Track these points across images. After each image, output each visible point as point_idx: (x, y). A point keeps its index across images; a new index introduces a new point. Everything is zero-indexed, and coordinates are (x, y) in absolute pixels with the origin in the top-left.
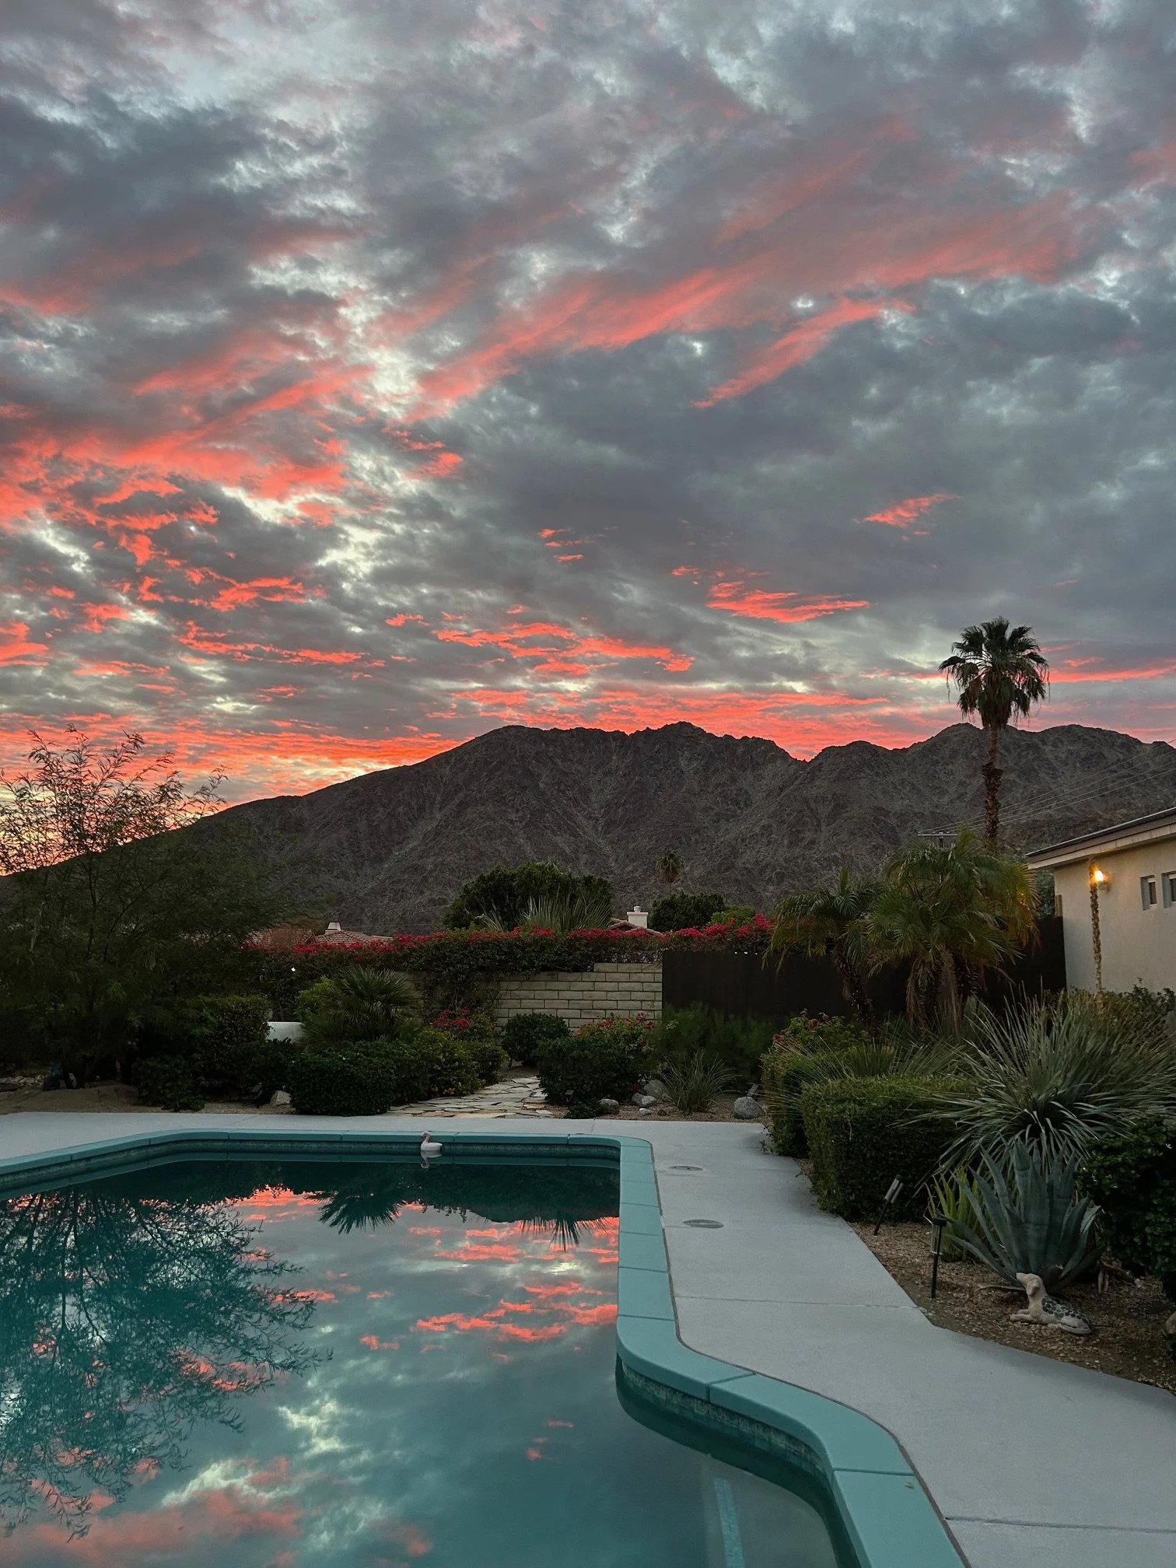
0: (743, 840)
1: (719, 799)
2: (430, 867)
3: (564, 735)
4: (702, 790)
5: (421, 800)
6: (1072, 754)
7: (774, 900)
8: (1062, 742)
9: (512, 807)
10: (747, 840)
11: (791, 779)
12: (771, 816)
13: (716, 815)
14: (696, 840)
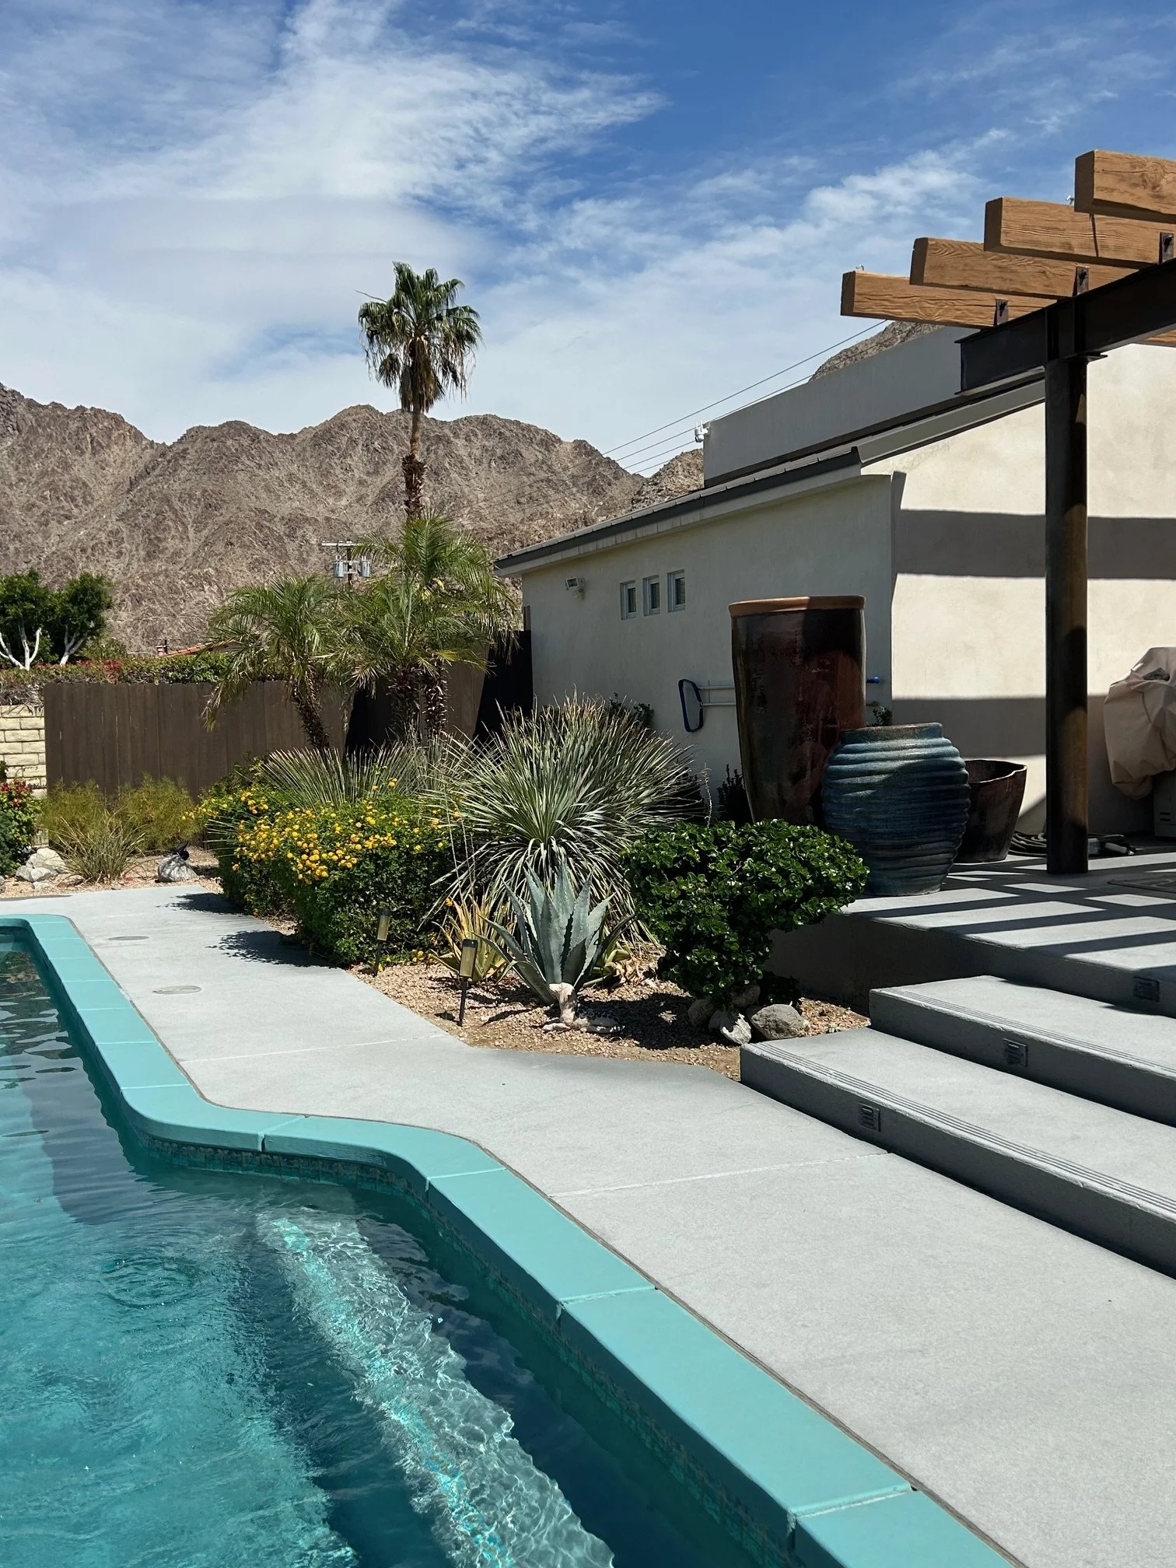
0: (83, 551)
1: (47, 493)
4: (21, 480)
6: (487, 450)
7: (129, 630)
8: (476, 435)
10: (90, 550)
11: (146, 468)
12: (121, 519)
13: (43, 514)
14: (16, 549)
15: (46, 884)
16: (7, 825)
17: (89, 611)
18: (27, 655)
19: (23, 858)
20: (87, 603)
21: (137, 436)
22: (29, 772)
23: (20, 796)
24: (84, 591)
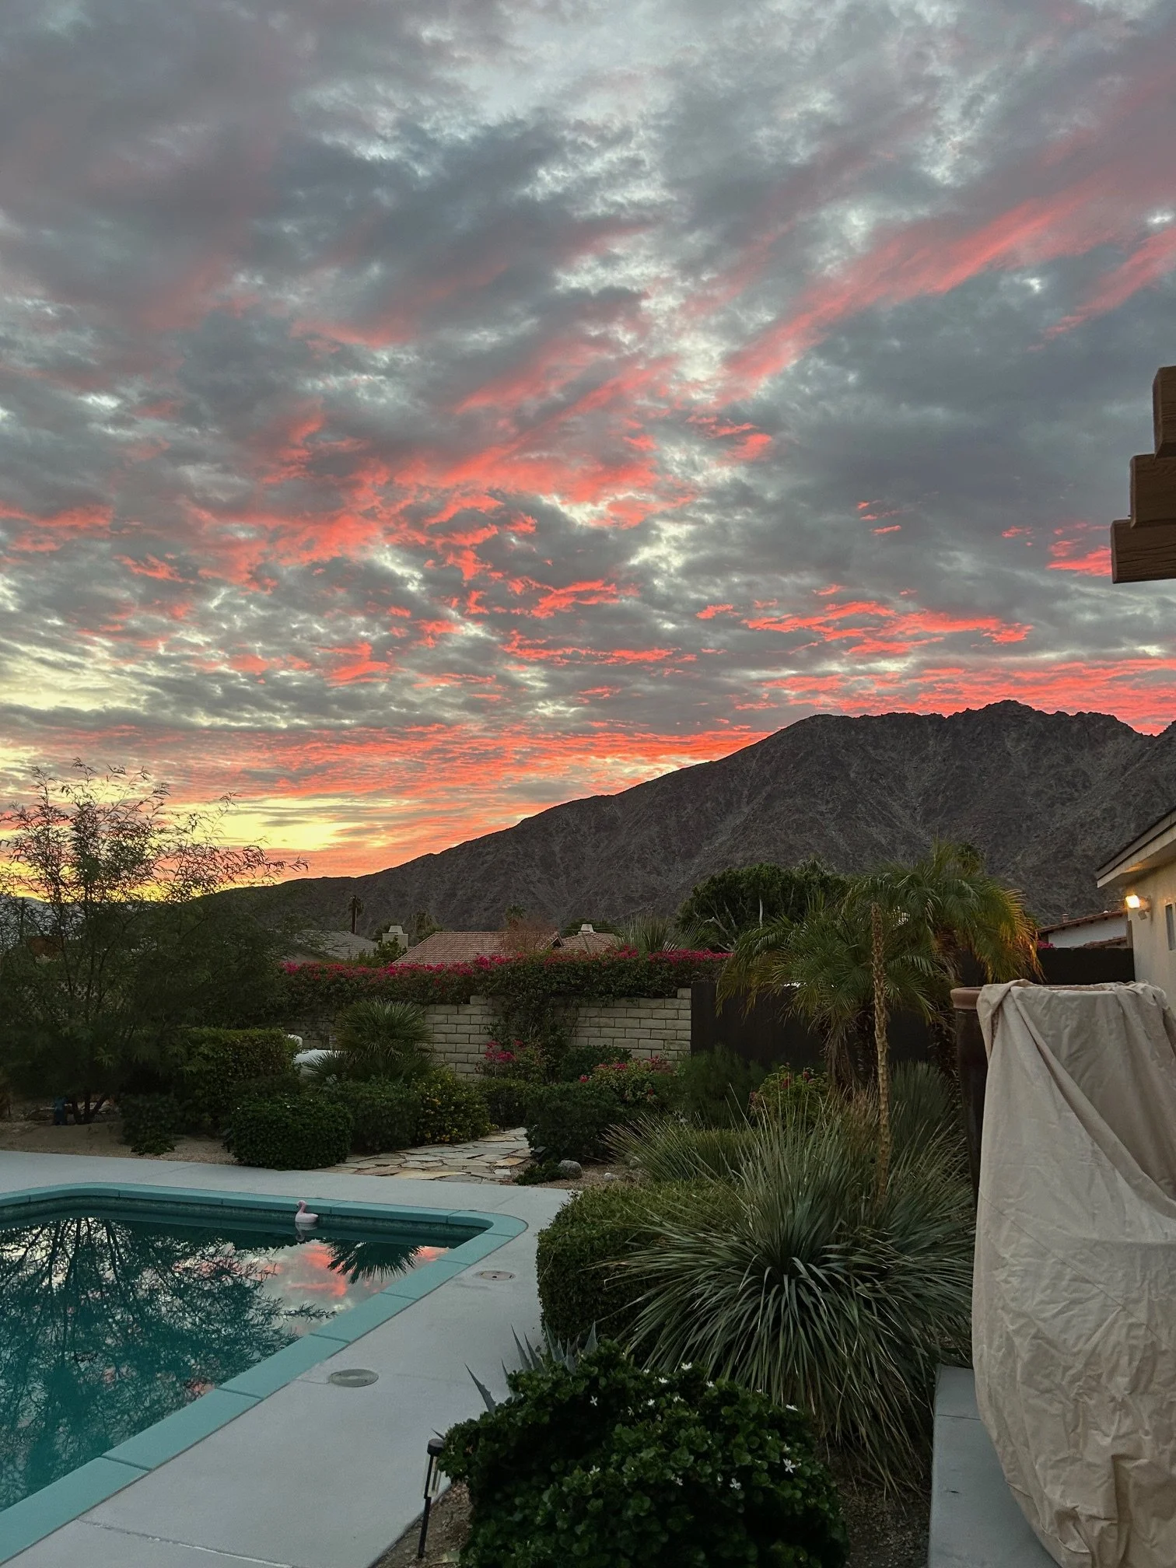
1: (1052, 782)
2: (739, 862)
3: (876, 722)
5: (728, 794)
9: (822, 799)
10: (1088, 825)
11: (1136, 756)
12: (1114, 798)
13: (1049, 799)
21: (1129, 731)
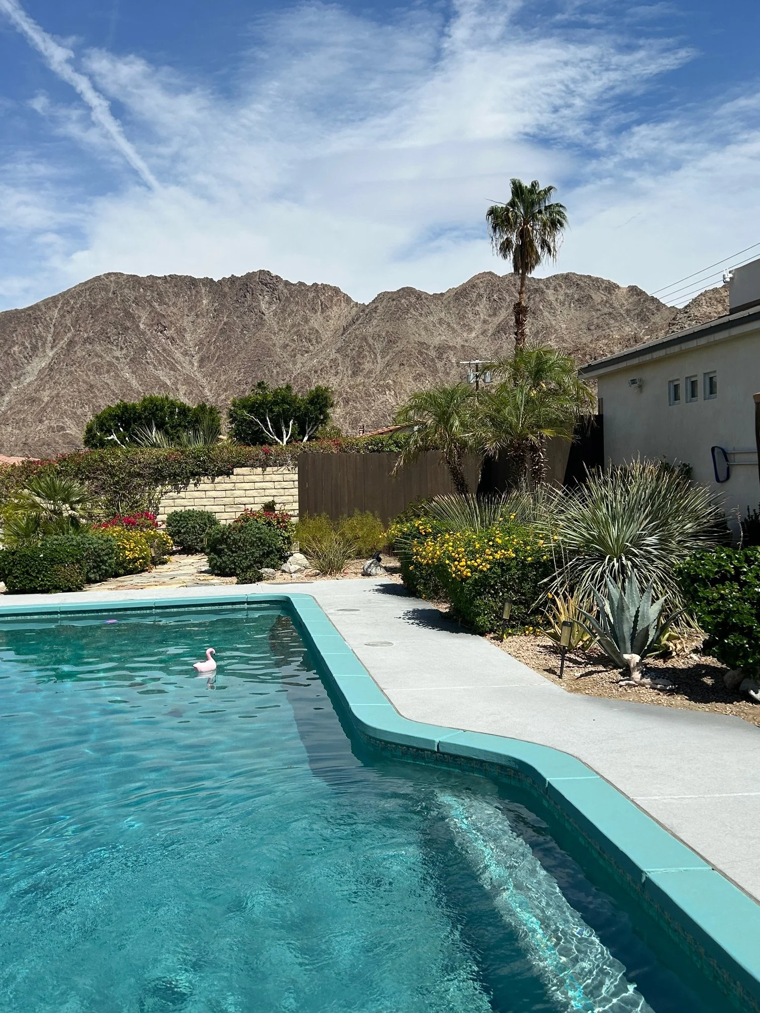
0: (316, 372)
1: (295, 337)
2: (46, 399)
3: (159, 281)
4: (281, 330)
5: (34, 341)
6: (568, 296)
7: (341, 420)
8: (561, 287)
9: (117, 346)
10: (319, 372)
11: (353, 319)
12: (338, 351)
13: (293, 351)
14: (277, 372)
15: (298, 575)
16: (277, 539)
17: (320, 409)
18: (285, 436)
19: (285, 559)
20: (319, 404)
21: (348, 300)
22: (288, 507)
23: (283, 521)
24: (318, 396)
